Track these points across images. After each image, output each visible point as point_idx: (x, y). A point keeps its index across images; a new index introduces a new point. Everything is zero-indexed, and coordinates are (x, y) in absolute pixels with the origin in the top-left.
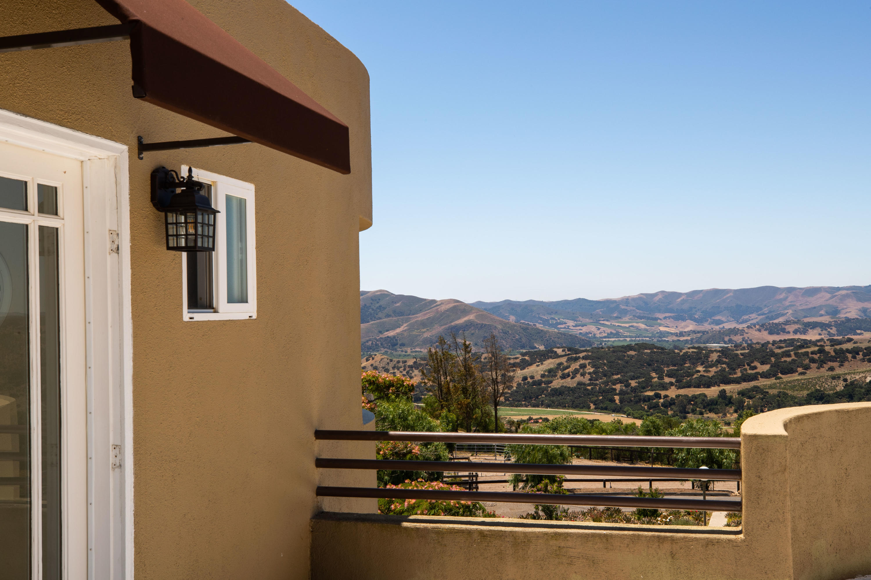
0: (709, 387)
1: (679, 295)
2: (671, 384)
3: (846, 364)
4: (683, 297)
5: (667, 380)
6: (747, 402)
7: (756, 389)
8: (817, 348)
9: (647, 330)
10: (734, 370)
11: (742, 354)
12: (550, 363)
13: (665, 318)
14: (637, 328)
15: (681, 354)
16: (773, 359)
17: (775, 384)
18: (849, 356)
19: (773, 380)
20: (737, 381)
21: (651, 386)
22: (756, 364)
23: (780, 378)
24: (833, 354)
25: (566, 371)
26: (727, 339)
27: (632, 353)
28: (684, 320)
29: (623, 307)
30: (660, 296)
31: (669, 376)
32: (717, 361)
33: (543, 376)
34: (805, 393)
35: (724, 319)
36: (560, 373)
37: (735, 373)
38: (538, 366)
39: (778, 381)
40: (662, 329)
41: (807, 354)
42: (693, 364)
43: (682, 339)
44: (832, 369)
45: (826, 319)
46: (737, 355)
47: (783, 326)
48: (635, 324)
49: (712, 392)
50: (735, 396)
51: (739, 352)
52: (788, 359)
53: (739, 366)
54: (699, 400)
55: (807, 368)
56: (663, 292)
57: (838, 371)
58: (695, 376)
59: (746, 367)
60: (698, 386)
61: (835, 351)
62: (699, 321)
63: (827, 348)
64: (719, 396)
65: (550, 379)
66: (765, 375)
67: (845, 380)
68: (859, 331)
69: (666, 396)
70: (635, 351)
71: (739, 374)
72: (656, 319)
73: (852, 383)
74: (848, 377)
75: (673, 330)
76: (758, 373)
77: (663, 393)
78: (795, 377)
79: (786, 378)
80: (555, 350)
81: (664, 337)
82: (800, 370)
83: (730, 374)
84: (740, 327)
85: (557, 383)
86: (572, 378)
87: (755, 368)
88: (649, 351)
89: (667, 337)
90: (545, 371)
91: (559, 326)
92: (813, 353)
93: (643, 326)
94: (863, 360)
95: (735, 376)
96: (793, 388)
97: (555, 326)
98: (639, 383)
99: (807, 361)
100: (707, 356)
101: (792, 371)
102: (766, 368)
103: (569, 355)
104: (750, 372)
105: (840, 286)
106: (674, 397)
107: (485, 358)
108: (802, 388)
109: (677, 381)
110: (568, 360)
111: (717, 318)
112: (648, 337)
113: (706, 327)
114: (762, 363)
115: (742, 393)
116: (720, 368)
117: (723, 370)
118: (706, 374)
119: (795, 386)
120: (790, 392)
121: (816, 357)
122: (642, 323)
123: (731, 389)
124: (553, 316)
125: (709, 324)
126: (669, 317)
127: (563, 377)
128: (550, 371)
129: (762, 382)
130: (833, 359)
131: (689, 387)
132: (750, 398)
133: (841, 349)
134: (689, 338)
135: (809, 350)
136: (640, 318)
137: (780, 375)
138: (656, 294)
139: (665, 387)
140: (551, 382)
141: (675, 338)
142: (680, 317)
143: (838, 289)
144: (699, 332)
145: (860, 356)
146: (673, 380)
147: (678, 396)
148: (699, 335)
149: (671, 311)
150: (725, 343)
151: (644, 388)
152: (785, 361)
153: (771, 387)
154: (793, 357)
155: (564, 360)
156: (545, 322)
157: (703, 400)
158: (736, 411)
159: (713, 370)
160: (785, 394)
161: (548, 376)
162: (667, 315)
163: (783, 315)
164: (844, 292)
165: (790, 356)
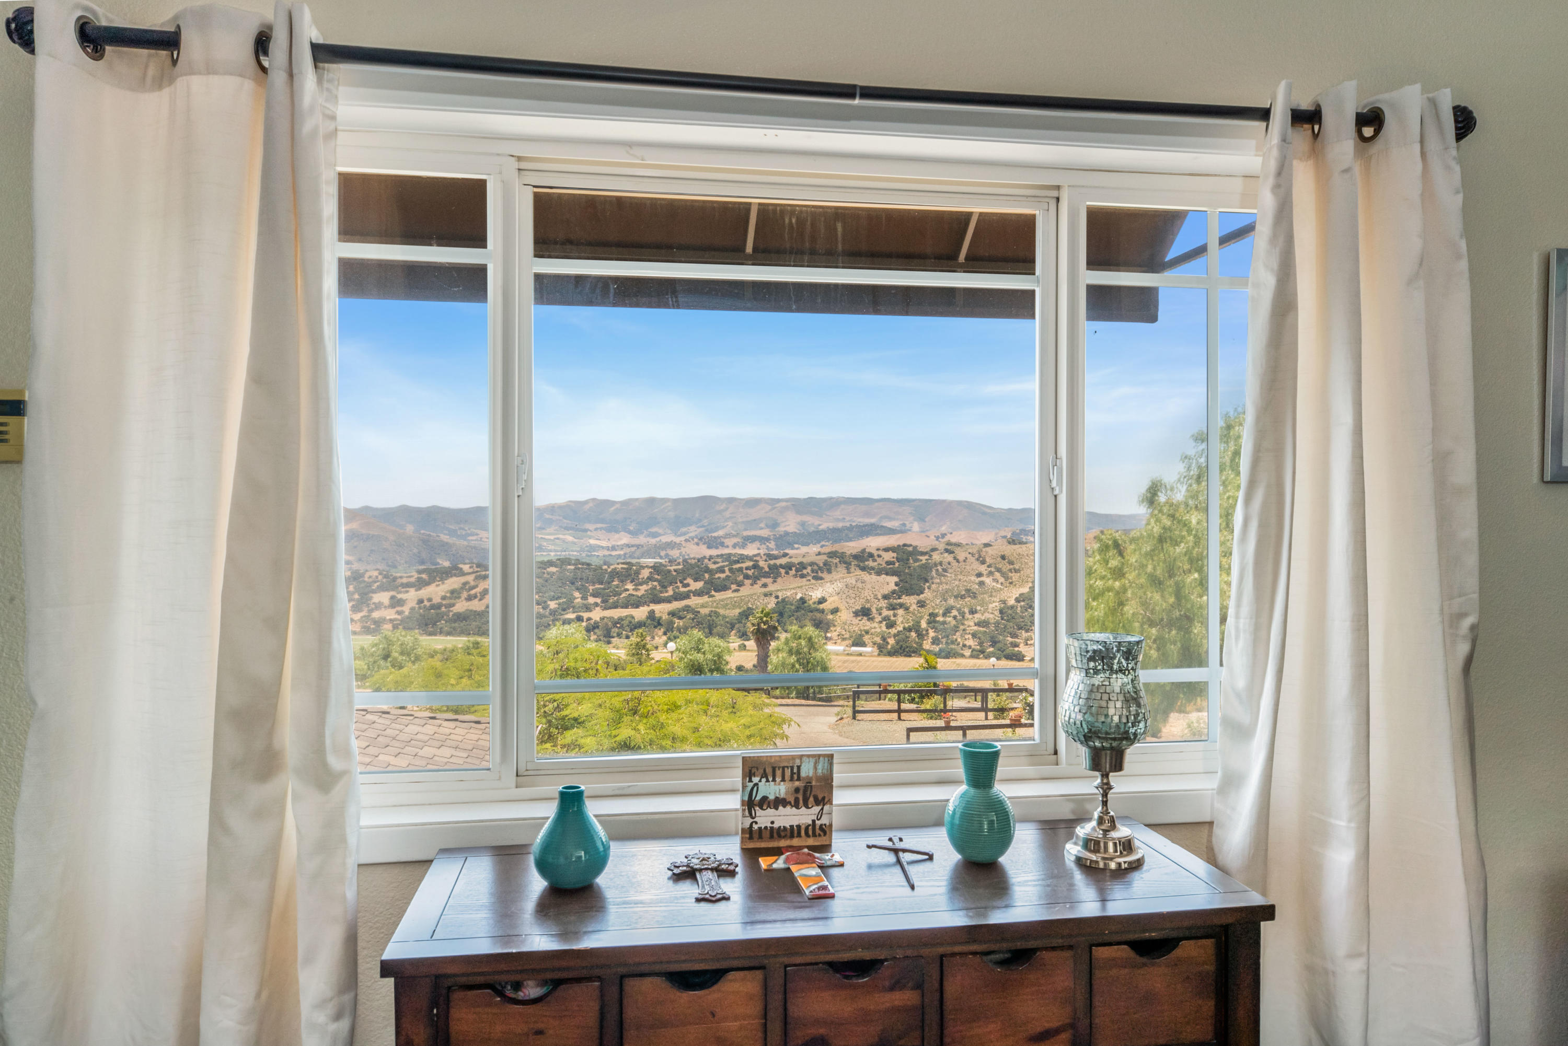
0: (637, 607)
1: (613, 503)
2: (596, 605)
3: (779, 580)
4: (618, 506)
5: (591, 600)
6: (678, 623)
7: (687, 609)
8: (751, 564)
9: (575, 543)
10: (666, 587)
11: (675, 571)
12: (453, 583)
13: (596, 529)
14: (564, 541)
15: (609, 570)
16: (707, 576)
17: (707, 602)
18: (783, 571)
19: (705, 599)
20: (668, 600)
21: (574, 607)
22: (689, 581)
23: (713, 596)
24: (767, 569)
25: (473, 592)
26: (663, 553)
27: (553, 569)
28: (617, 532)
29: (547, 516)
30: (591, 505)
31: (594, 595)
32: (648, 578)
33: (444, 598)
34: (737, 611)
35: (660, 531)
36: (465, 595)
37: (667, 592)
38: (437, 586)
39: (711, 599)
40: (592, 542)
41: (740, 569)
42: (622, 581)
43: (614, 553)
44: (765, 585)
45: (765, 533)
46: (669, 571)
47: (723, 540)
48: (561, 536)
49: (640, 613)
50: (665, 617)
51: (672, 568)
52: (723, 576)
53: (671, 584)
54: (625, 623)
55: (740, 584)
56: (594, 500)
57: (772, 588)
58: (623, 595)
59: (679, 584)
60: (625, 606)
61: (769, 566)
62: (634, 534)
63: (762, 564)
64: (648, 618)
65: (452, 601)
66: (698, 593)
67: (777, 597)
68: (796, 546)
69: (589, 619)
70: (556, 566)
71: (671, 593)
72: (586, 530)
73: (783, 600)
74: (780, 594)
75: (604, 544)
76: (690, 591)
77: (585, 615)
78: (729, 594)
79: (719, 596)
80: (461, 566)
81: (594, 551)
82: (734, 587)
83: (661, 592)
84: (678, 540)
85: (461, 606)
86: (480, 600)
87: (688, 585)
88: (572, 567)
89: (597, 551)
90: (447, 592)
91: (470, 538)
92: (747, 568)
93: (570, 538)
94: (795, 576)
95: (666, 595)
96: (725, 607)
97: (464, 537)
98: (559, 604)
99: (741, 577)
100: (637, 573)
101: (724, 588)
102: (699, 585)
103: (477, 572)
104: (682, 589)
105: (780, 498)
106: (598, 619)
107: (370, 577)
108: (734, 607)
109: (603, 602)
110: (476, 578)
111: (654, 530)
112: (576, 551)
113: (642, 540)
114: (696, 580)
115: (672, 614)
116: (650, 586)
117: (654, 588)
118: (635, 593)
119: (727, 604)
120: (722, 612)
121: (750, 572)
122: (570, 535)
123: (662, 610)
124: (462, 526)
125: (645, 537)
126: (601, 529)
127: (469, 599)
128: (453, 592)
129: (694, 601)
130: (766, 575)
131: (616, 607)
132: (680, 618)
133: (775, 565)
134: (622, 553)
135: (744, 565)
136: (567, 528)
137: (713, 593)
138: (586, 502)
139: (588, 608)
140: (453, 605)
141: (607, 553)
142: (613, 528)
143: (778, 501)
144: (633, 546)
145: (793, 572)
146: (599, 600)
147: (602, 619)
148: (633, 549)
149: (602, 521)
150: (661, 558)
151: (564, 610)
152: (719, 578)
153: (703, 606)
154: (727, 573)
155: (470, 578)
156: (452, 533)
157: (630, 622)
158: (665, 634)
159: (644, 588)
160: (716, 612)
161: (450, 598)
162: (599, 526)
163: (724, 527)
164: (784, 504)
165: (723, 572)
